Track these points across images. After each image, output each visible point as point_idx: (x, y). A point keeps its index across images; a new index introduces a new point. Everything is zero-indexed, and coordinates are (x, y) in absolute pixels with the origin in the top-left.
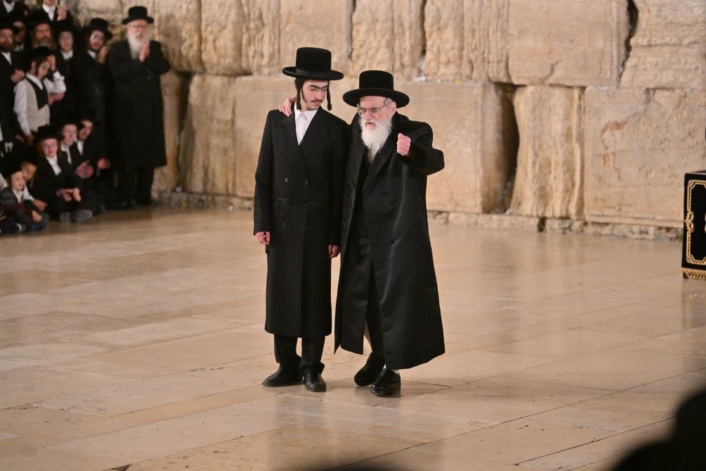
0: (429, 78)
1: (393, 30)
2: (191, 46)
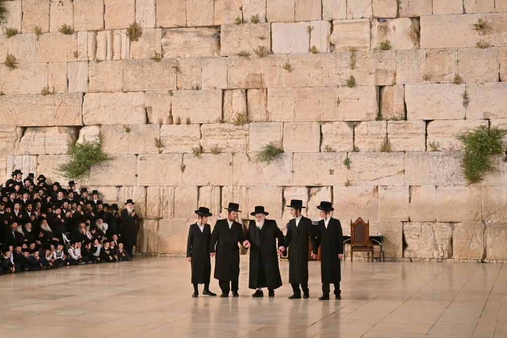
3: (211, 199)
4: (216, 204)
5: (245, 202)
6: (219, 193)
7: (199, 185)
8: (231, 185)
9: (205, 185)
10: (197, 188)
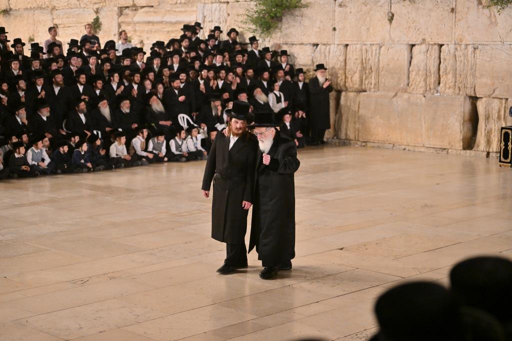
0: (441, 94)
1: (427, 74)
2: (342, 80)
3: (426, 64)
4: (432, 72)
5: (472, 69)
6: (437, 55)
7: (411, 43)
8: (454, 43)
9: (419, 43)
10: (410, 47)
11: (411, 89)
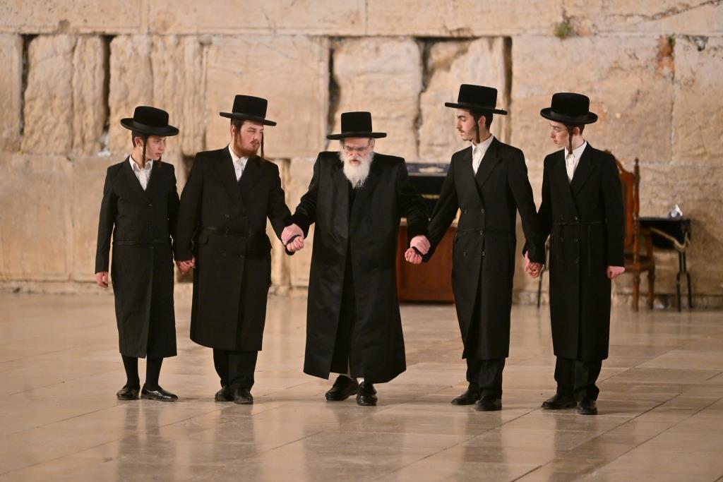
0: (115, 153)
1: (72, 105)
3: (70, 82)
4: (88, 100)
5: (196, 92)
6: (100, 60)
7: (27, 31)
8: (146, 31)
9: (50, 30)
10: (19, 41)
11: (30, 143)
